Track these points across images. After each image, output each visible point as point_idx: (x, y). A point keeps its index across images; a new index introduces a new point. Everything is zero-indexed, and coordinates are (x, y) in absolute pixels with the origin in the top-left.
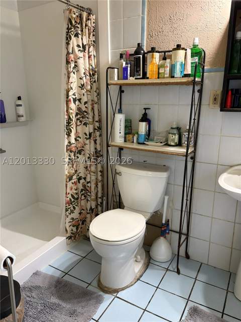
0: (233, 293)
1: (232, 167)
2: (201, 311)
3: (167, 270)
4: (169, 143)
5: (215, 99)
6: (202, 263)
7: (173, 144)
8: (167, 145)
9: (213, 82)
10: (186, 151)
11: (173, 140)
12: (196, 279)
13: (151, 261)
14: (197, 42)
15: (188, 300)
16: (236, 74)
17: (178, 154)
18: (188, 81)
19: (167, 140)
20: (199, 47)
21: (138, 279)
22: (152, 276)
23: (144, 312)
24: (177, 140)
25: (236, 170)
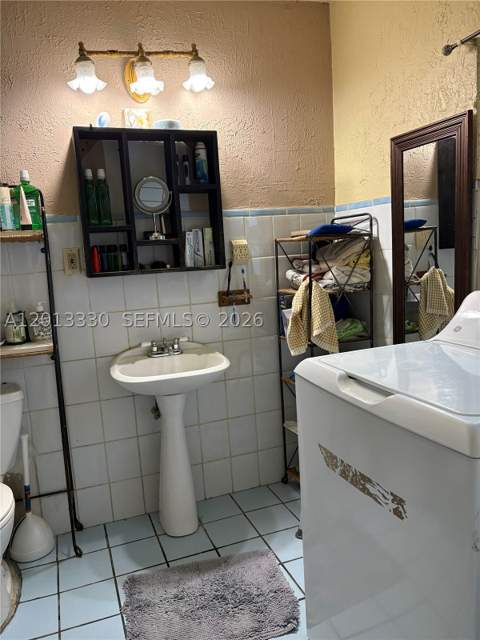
0: (166, 534)
1: (116, 356)
2: (140, 576)
3: (58, 562)
4: (11, 340)
5: (72, 261)
6: (105, 525)
7: (18, 340)
8: (8, 344)
9: (65, 236)
10: (52, 344)
11: (18, 334)
12: (108, 547)
13: (21, 567)
14: (27, 176)
15: (115, 577)
16: (95, 225)
17: (39, 354)
18: (35, 236)
19: (4, 338)
20: (31, 184)
21: (18, 603)
22: (39, 584)
23: (60, 636)
24: (23, 334)
25: (125, 357)
